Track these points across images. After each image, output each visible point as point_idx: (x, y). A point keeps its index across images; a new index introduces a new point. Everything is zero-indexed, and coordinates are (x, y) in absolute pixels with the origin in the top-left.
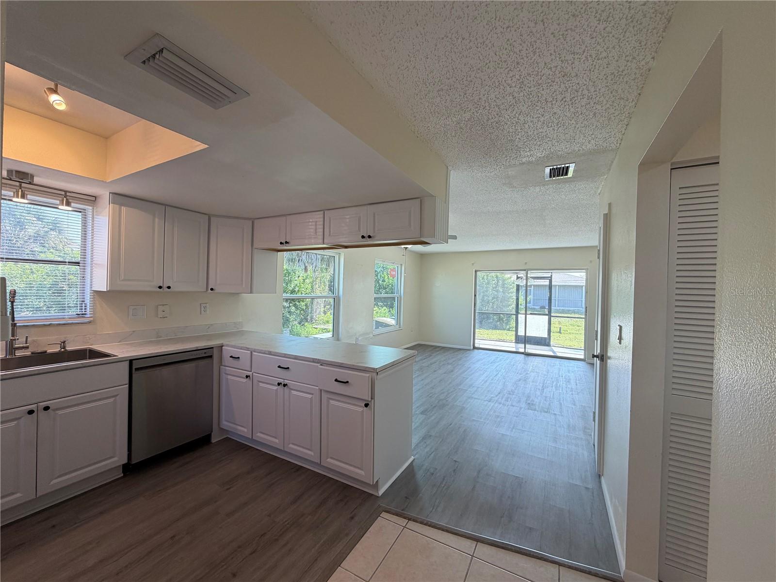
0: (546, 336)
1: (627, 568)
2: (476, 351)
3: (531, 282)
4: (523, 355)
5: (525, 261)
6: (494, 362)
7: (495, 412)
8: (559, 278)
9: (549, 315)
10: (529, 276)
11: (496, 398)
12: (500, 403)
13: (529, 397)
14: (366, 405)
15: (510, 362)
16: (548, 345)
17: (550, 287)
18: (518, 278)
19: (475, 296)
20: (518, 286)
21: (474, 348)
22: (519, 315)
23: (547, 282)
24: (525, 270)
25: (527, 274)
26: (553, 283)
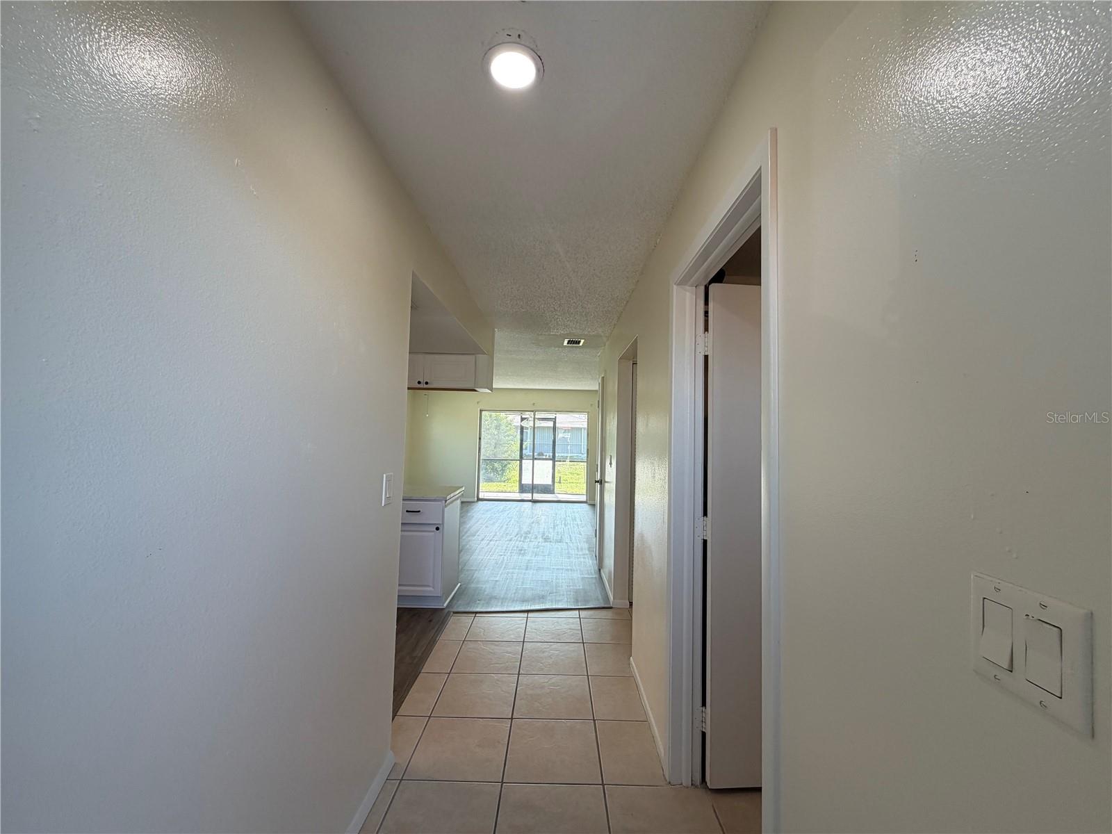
0: (549, 482)
1: (614, 599)
2: (480, 502)
3: (538, 424)
4: (530, 503)
5: (532, 403)
6: (503, 511)
7: (517, 547)
8: (564, 420)
9: (553, 459)
10: (536, 417)
11: (516, 538)
12: (520, 541)
13: (544, 534)
14: (437, 529)
15: (520, 509)
16: (552, 492)
17: (554, 428)
18: (522, 419)
19: (480, 439)
20: (522, 428)
21: (479, 500)
22: (523, 461)
23: (551, 424)
24: (533, 411)
25: (535, 415)
26: (557, 425)
